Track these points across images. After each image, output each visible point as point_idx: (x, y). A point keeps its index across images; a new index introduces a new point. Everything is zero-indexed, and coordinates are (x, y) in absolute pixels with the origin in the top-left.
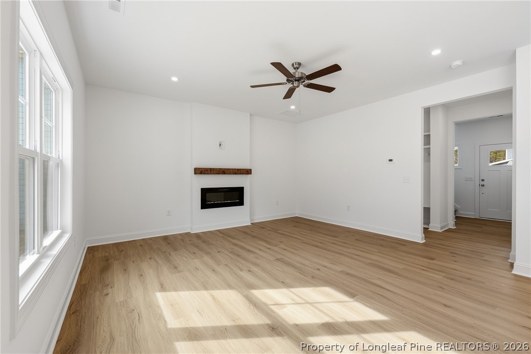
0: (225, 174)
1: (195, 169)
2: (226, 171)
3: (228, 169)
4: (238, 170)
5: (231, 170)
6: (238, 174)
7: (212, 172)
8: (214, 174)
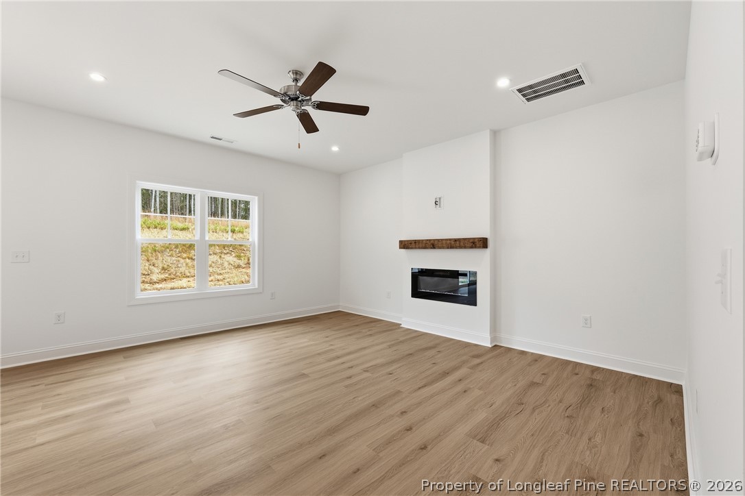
0: (434, 248)
1: (401, 242)
2: (436, 243)
3: (438, 240)
4: (456, 240)
5: (444, 242)
6: (456, 248)
7: (417, 246)
8: (419, 248)
